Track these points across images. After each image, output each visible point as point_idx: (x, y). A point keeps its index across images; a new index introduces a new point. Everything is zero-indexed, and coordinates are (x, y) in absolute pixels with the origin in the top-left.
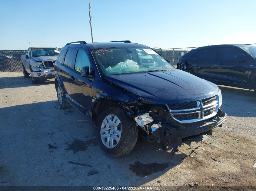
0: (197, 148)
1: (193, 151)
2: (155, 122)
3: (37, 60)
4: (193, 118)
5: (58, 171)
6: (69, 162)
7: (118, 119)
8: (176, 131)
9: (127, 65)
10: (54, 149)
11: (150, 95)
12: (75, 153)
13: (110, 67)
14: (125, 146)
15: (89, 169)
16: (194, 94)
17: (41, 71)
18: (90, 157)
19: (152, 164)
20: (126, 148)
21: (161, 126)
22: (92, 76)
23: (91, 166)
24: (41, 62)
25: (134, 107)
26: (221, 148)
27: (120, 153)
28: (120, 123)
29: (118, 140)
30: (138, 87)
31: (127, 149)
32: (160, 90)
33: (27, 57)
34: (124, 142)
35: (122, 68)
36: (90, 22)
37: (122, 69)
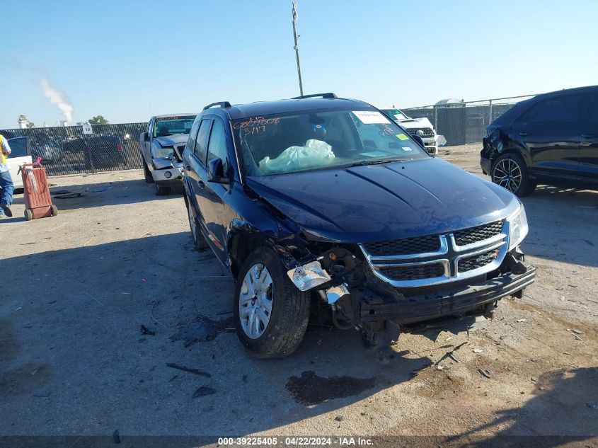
0: (458, 348)
1: (449, 354)
2: (335, 282)
3: (164, 143)
4: (428, 276)
5: (142, 381)
6: (169, 365)
7: (268, 274)
8: (384, 304)
9: (304, 153)
10: (150, 336)
11: (324, 222)
12: (186, 346)
13: (267, 159)
14: (279, 335)
15: (203, 382)
16: (432, 217)
17: (171, 167)
18: (214, 357)
19: (340, 378)
20: (280, 339)
21: (347, 292)
22: (227, 180)
23: (209, 376)
24: (172, 147)
25: (296, 248)
26: (524, 350)
27: (269, 350)
28: (271, 284)
29: (266, 320)
30: (306, 203)
31: (284, 342)
32: (351, 209)
33: (147, 138)
34: (276, 327)
35: (291, 160)
36: (295, 48)
37: (292, 162)
